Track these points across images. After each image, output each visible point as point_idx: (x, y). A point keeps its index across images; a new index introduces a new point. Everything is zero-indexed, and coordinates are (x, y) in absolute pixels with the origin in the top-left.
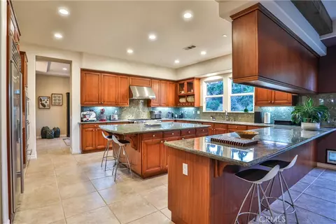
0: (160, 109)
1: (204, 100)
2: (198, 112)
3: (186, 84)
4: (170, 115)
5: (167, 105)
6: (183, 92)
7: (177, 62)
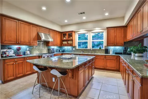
0: (52, 47)
1: (77, 43)
2: (74, 49)
3: (67, 34)
4: (58, 51)
5: (57, 45)
6: (64, 38)
7: (66, 21)
